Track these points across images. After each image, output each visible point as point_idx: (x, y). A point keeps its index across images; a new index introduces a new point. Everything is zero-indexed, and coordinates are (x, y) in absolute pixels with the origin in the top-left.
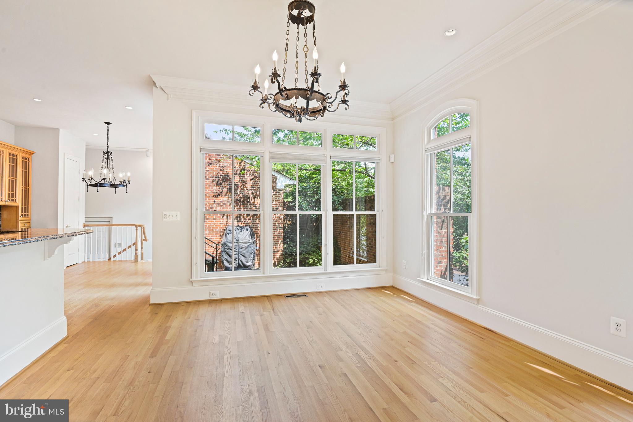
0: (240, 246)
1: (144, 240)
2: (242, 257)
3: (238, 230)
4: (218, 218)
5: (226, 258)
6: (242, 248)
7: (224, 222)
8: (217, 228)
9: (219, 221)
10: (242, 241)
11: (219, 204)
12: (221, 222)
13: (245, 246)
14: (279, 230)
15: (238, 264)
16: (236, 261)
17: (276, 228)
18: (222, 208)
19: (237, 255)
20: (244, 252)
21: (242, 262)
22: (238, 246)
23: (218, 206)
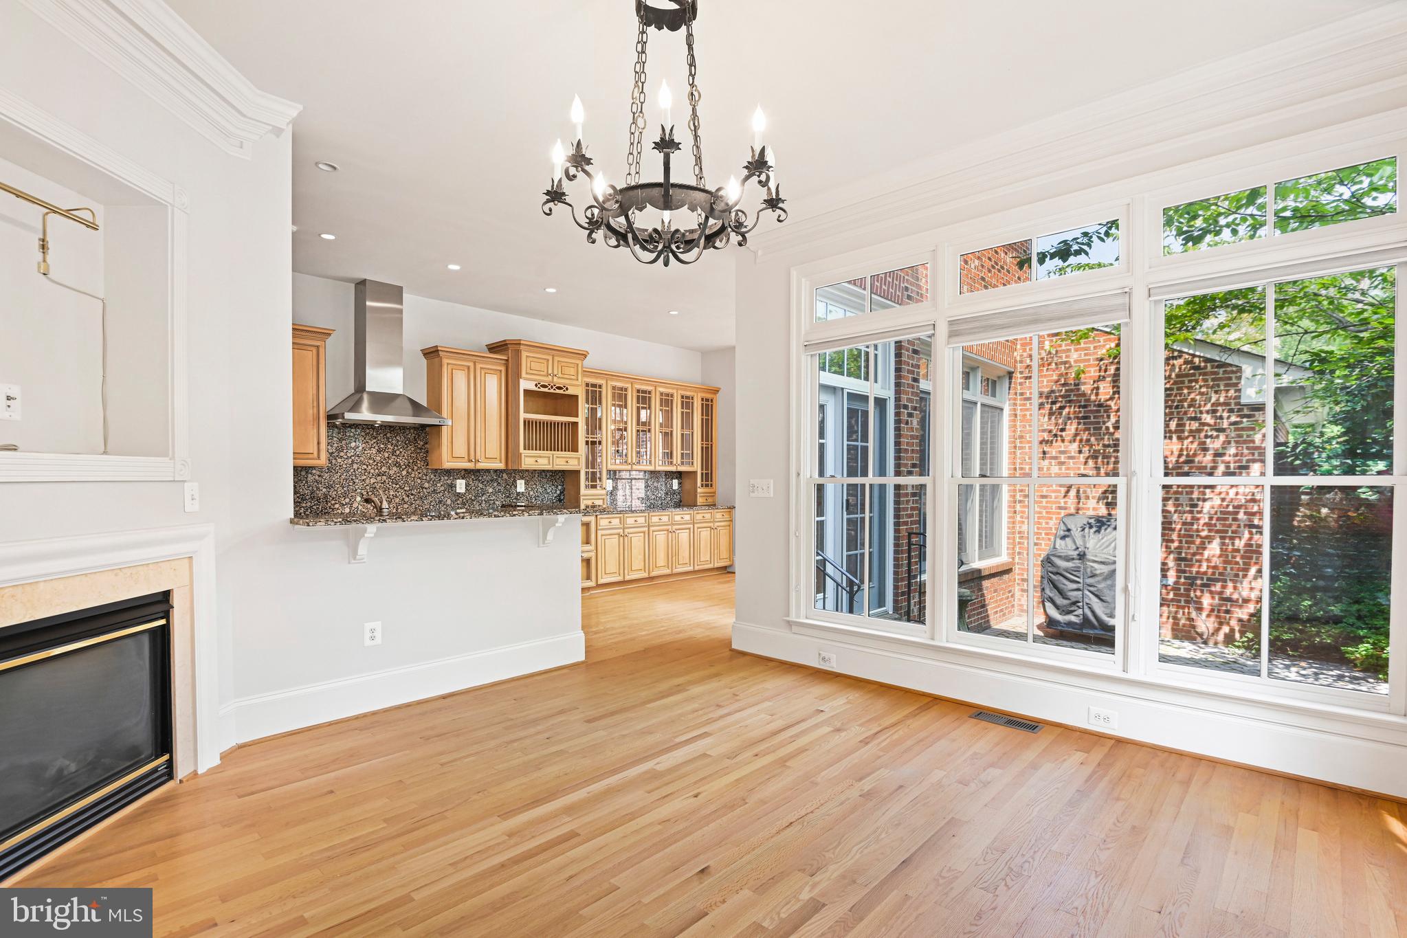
0: (1089, 570)
2: (1095, 599)
3: (1091, 527)
4: (1053, 495)
5: (1051, 595)
6: (1093, 576)
7: (1069, 503)
8: (1051, 519)
9: (1055, 503)
10: (1096, 556)
11: (1056, 458)
12: (1060, 503)
13: (1102, 571)
14: (1251, 533)
15: (1082, 617)
16: (1079, 607)
17: (1239, 526)
18: (1063, 467)
19: (1081, 592)
20: (1101, 586)
21: (1093, 612)
22: (1082, 569)
23: (1053, 464)
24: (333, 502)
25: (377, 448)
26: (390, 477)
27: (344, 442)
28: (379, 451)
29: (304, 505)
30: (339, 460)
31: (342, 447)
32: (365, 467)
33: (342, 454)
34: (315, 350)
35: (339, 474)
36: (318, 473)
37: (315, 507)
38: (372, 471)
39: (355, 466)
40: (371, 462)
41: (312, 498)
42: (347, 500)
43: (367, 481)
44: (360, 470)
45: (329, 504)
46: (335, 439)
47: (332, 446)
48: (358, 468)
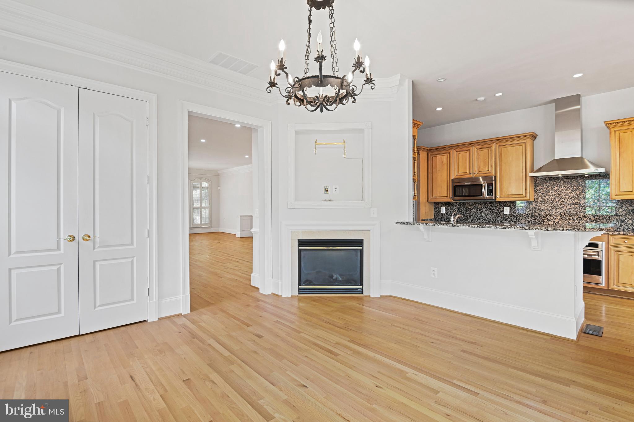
24: (543, 218)
25: (571, 189)
26: (581, 205)
27: (550, 187)
28: (573, 191)
29: (528, 219)
30: (547, 197)
31: (549, 190)
32: (563, 200)
33: (549, 194)
34: (524, 145)
35: (547, 204)
36: (535, 204)
37: (533, 221)
38: (568, 202)
39: (557, 200)
40: (567, 197)
41: (532, 216)
42: (552, 218)
43: (565, 208)
44: (560, 202)
45: (541, 220)
46: (545, 186)
47: (543, 190)
48: (559, 201)
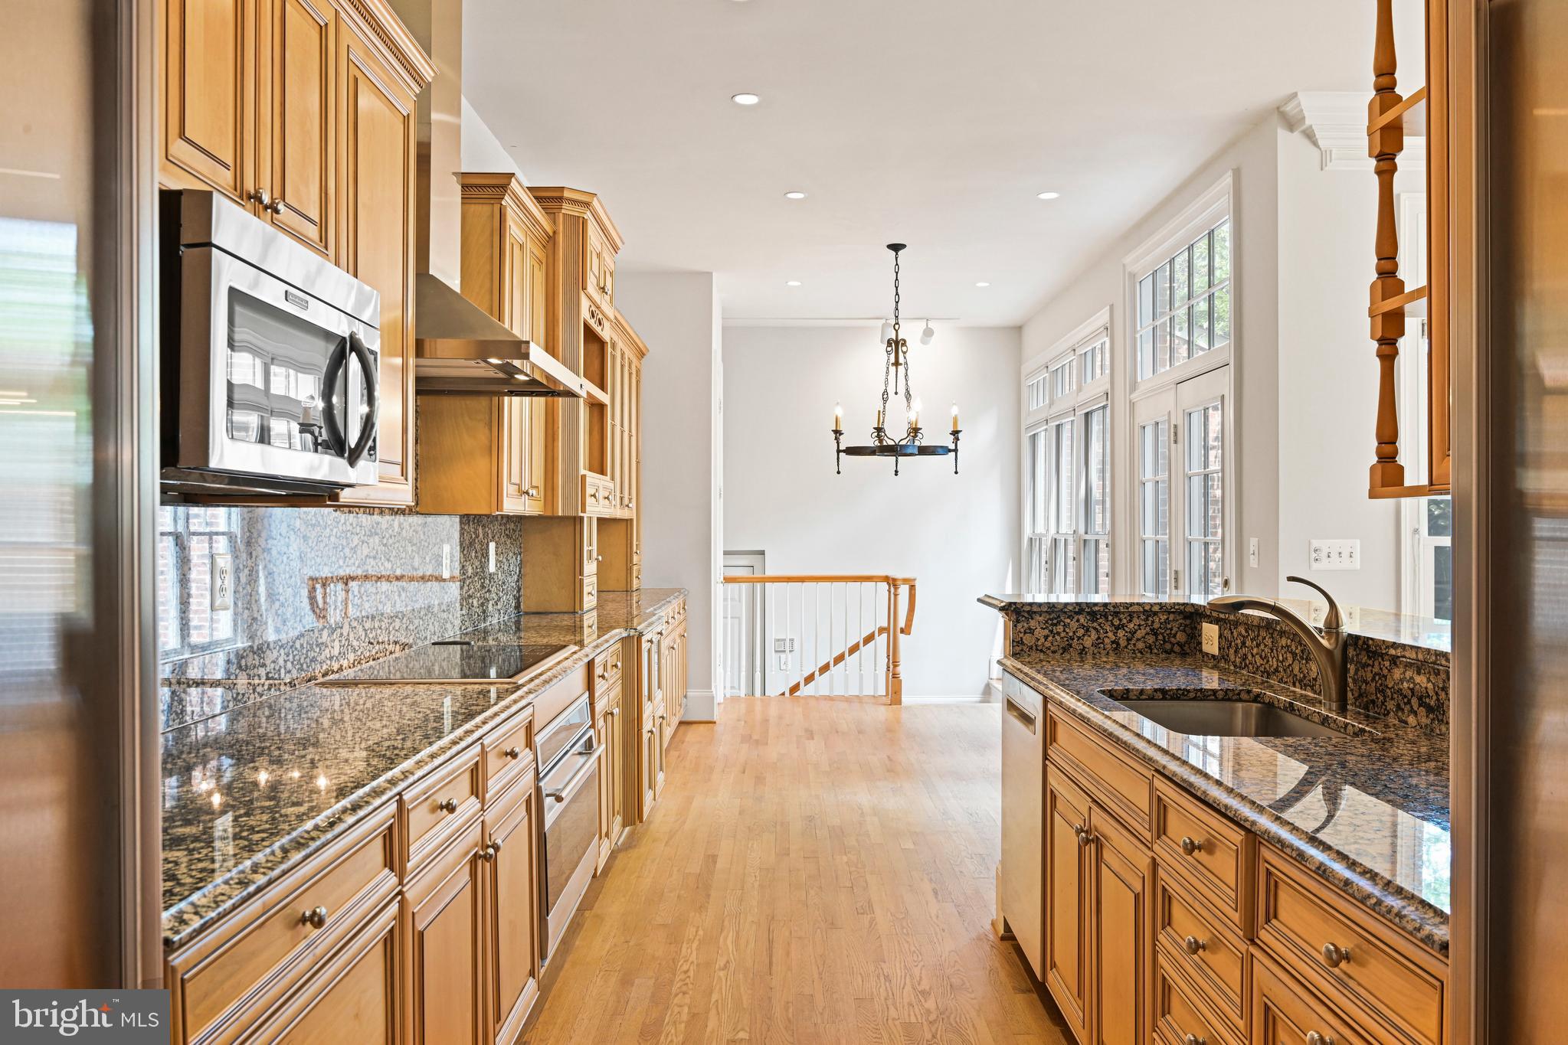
1: (902, 631)
